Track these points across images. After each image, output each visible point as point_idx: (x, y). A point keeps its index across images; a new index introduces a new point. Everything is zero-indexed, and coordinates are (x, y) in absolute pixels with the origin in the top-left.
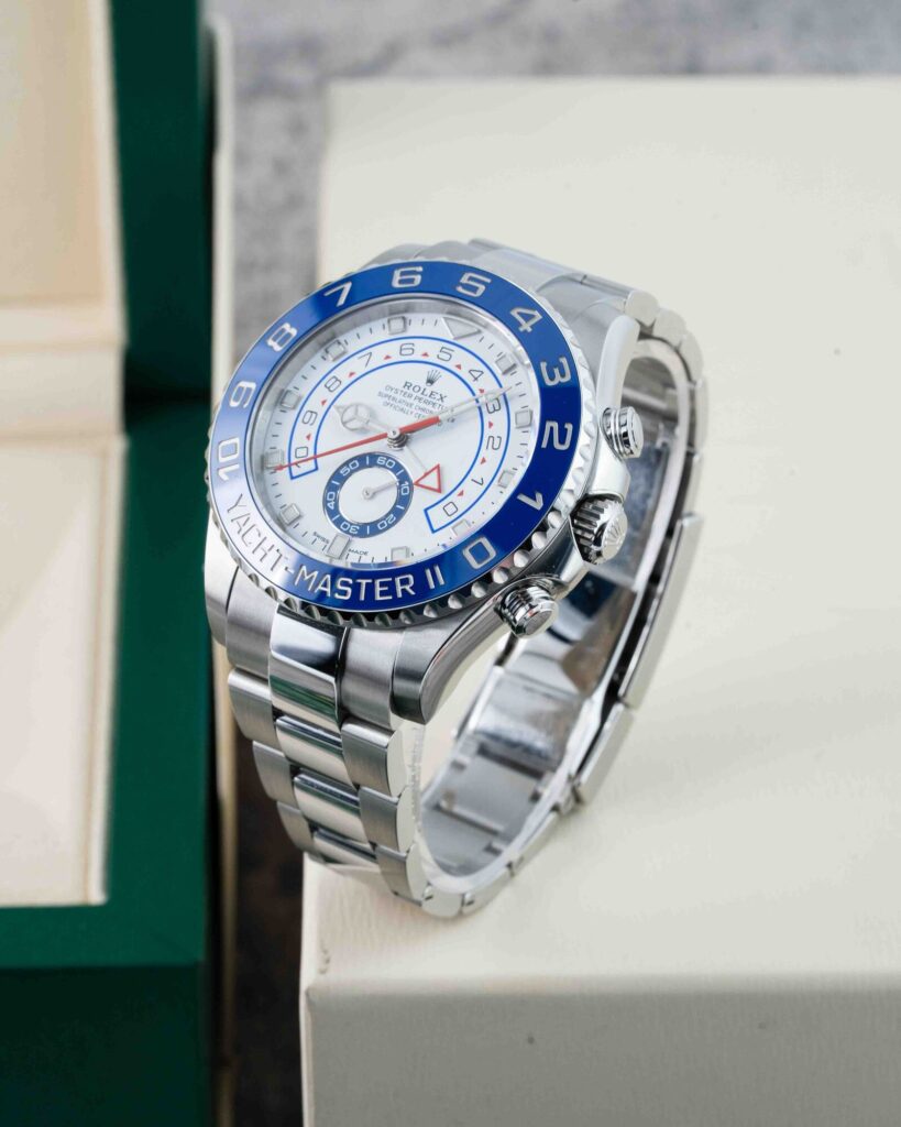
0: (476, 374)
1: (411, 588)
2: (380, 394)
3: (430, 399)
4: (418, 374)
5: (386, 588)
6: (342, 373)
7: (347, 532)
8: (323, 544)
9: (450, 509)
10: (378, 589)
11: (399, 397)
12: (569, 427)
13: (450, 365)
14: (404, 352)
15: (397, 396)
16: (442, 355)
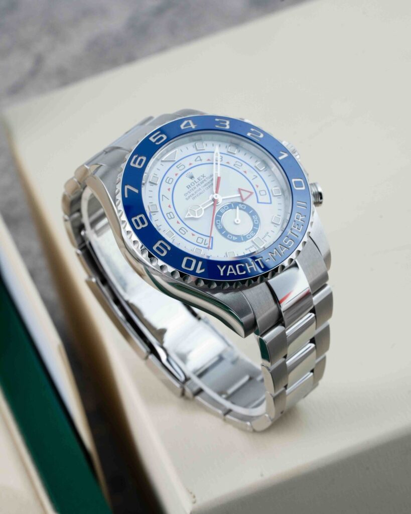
0: (199, 159)
2: (187, 199)
3: (201, 181)
4: (185, 181)
6: (166, 210)
7: (252, 236)
8: (253, 248)
9: (263, 193)
11: (193, 192)
12: (252, 130)
13: (188, 167)
14: (170, 182)
15: (191, 193)
16: (181, 168)
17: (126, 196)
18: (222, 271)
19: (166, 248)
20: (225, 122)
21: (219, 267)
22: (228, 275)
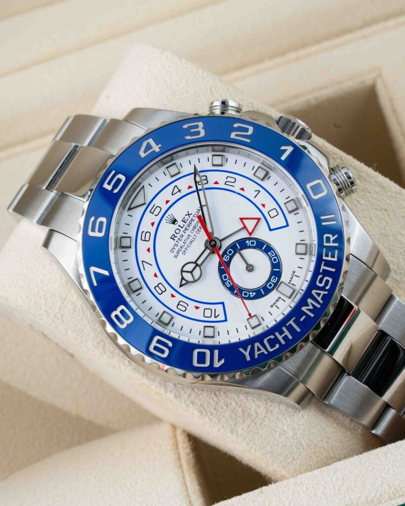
0: (176, 190)
1: (333, 236)
2: (176, 257)
3: (188, 223)
4: (167, 229)
5: (330, 253)
6: (152, 282)
7: (276, 284)
8: (281, 300)
9: (273, 213)
10: (329, 258)
11: (181, 243)
12: (236, 125)
13: (165, 207)
14: (147, 239)
15: (179, 245)
16: (156, 212)
17: (95, 284)
18: (247, 354)
19: (165, 345)
20: (197, 127)
21: (241, 350)
22: (256, 357)
